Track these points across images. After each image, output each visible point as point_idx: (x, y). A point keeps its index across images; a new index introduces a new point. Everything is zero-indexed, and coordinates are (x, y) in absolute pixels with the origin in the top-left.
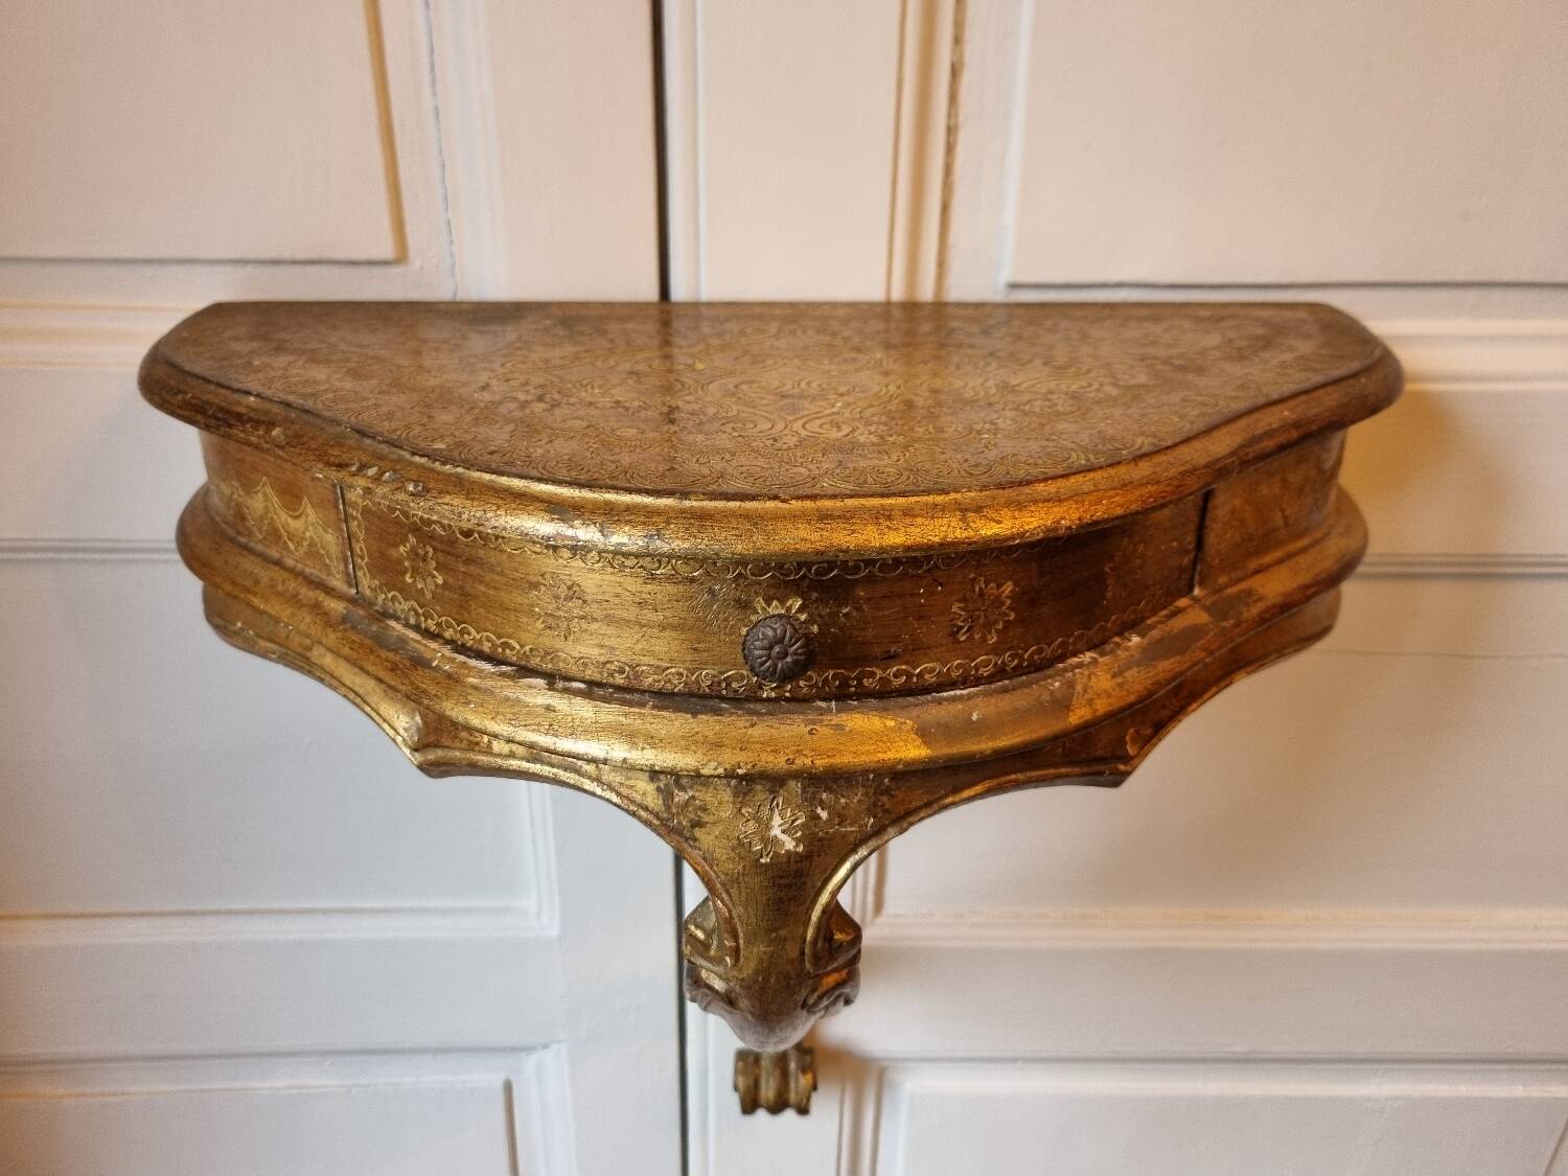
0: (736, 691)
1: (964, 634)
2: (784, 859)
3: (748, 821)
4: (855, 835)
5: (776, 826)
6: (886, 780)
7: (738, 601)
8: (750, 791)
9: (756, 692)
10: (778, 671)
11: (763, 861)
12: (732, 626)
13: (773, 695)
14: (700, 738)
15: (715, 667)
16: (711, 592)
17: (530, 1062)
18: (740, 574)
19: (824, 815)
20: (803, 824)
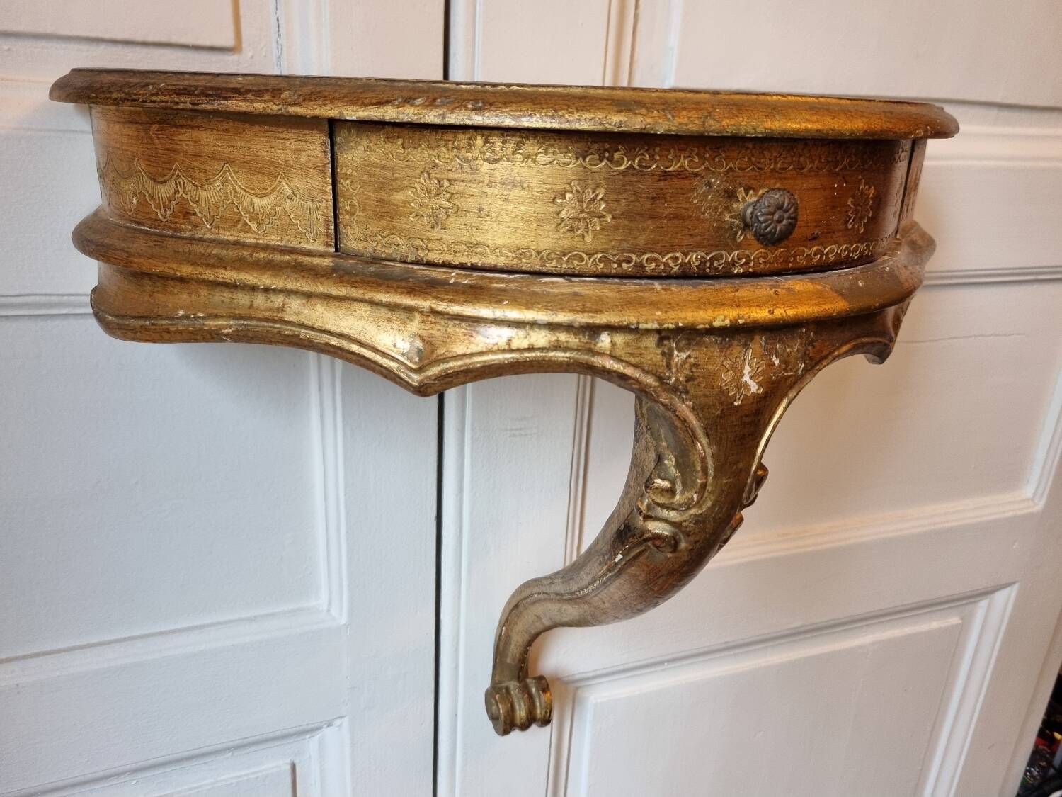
0: (717, 269)
1: (851, 224)
2: (751, 400)
3: (728, 371)
4: (791, 379)
5: (746, 374)
6: (812, 334)
7: (726, 191)
8: (730, 346)
9: (730, 269)
10: (777, 232)
11: (736, 404)
12: (720, 213)
13: (742, 270)
14: (703, 300)
15: (703, 249)
16: (709, 184)
17: (312, 743)
18: (731, 168)
19: (777, 362)
20: (763, 370)
